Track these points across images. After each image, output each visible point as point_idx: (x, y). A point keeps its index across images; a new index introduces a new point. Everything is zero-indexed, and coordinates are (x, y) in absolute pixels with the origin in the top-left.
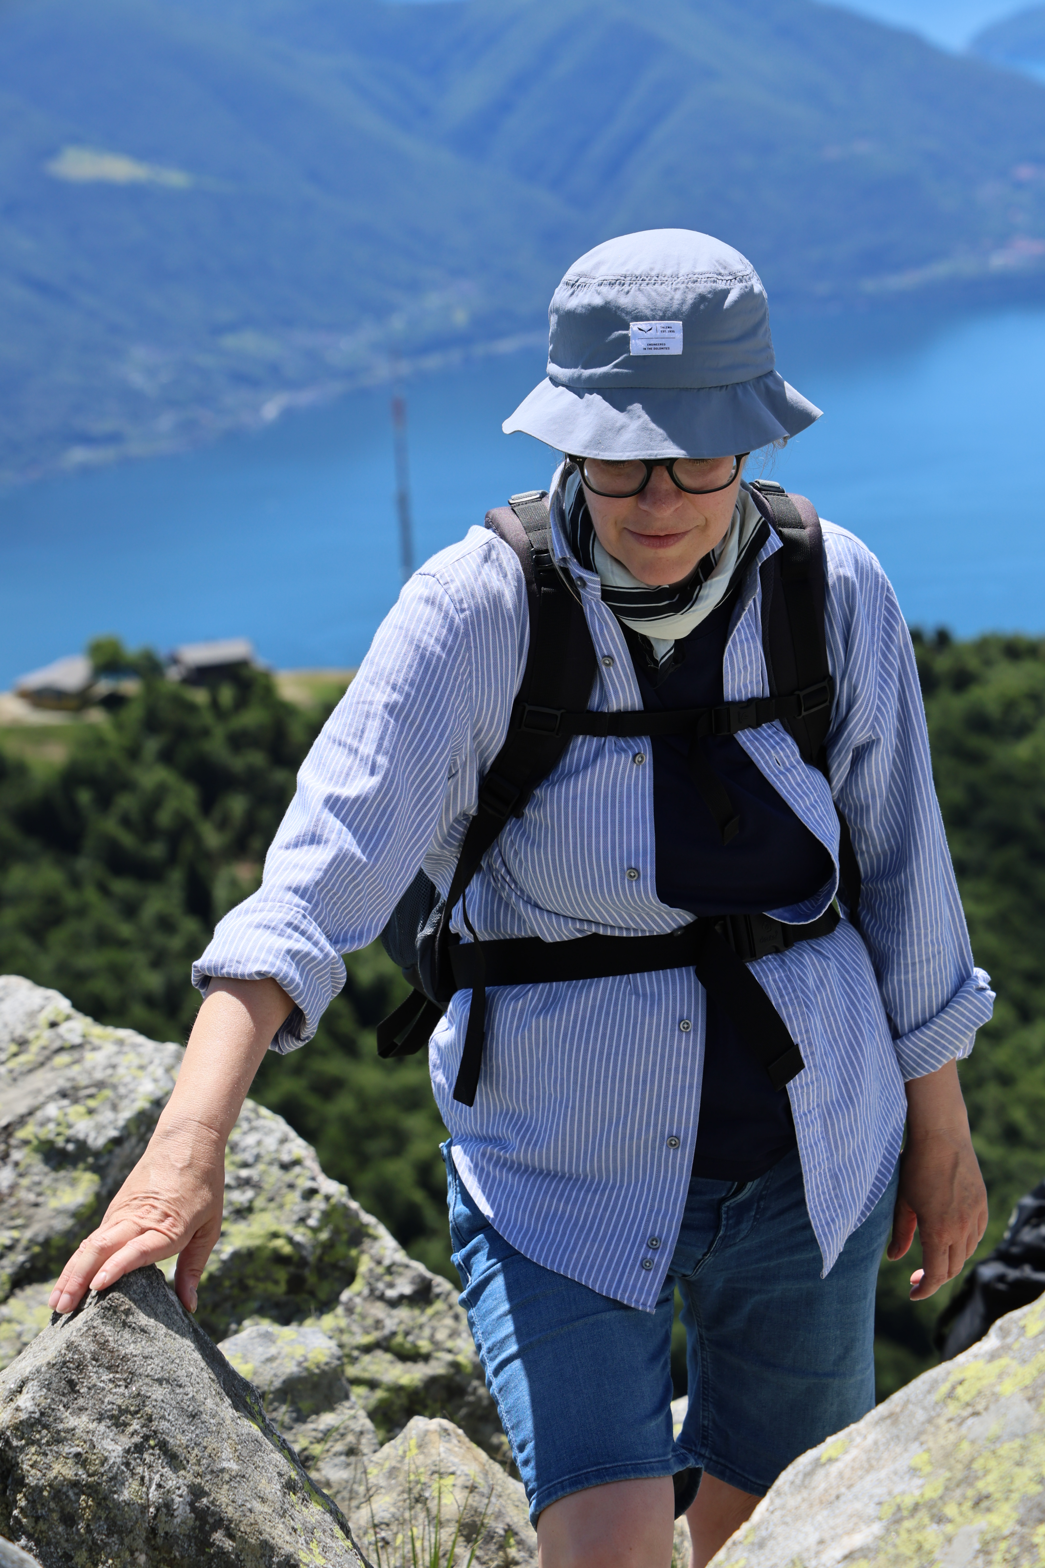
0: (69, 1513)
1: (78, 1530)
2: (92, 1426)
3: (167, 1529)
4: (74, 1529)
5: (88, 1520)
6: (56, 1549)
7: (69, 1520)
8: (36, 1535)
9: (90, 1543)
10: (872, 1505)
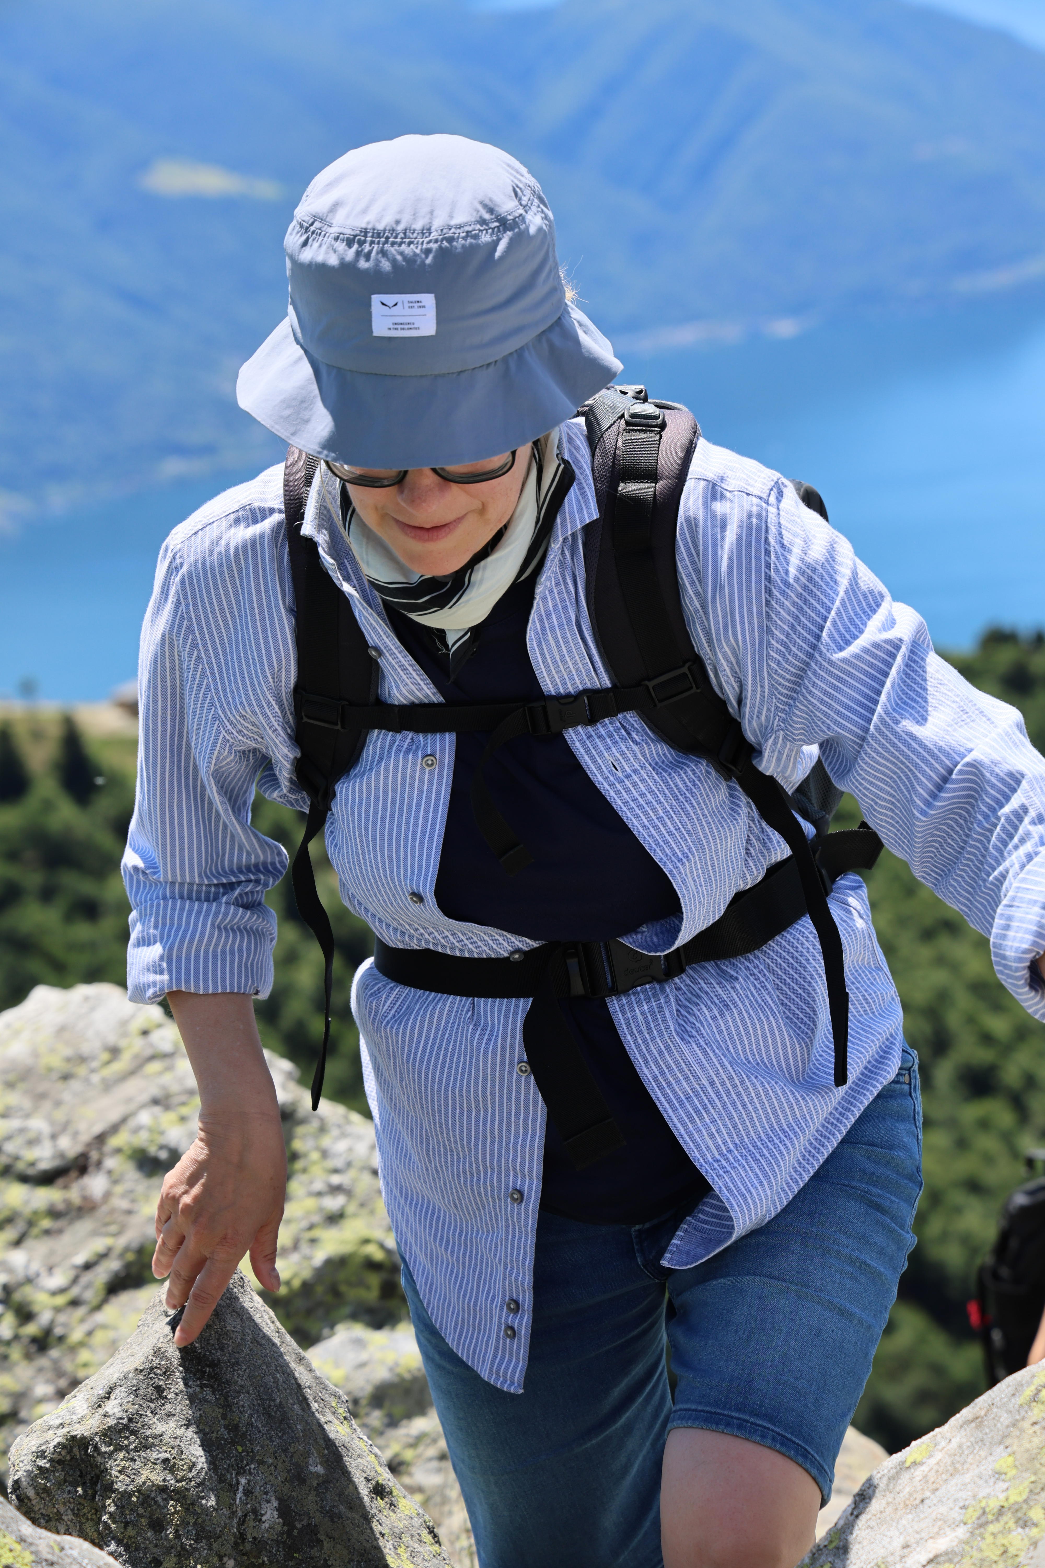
0: (158, 1518)
1: (167, 1535)
2: (180, 1432)
3: (255, 1535)
4: (163, 1534)
5: (177, 1525)
6: (145, 1554)
7: (158, 1525)
8: (125, 1541)
9: (179, 1548)
10: (957, 1509)
